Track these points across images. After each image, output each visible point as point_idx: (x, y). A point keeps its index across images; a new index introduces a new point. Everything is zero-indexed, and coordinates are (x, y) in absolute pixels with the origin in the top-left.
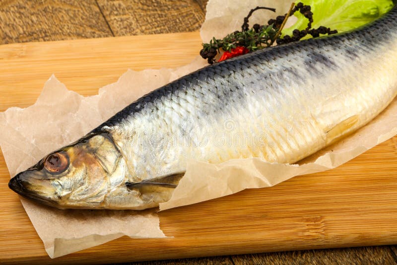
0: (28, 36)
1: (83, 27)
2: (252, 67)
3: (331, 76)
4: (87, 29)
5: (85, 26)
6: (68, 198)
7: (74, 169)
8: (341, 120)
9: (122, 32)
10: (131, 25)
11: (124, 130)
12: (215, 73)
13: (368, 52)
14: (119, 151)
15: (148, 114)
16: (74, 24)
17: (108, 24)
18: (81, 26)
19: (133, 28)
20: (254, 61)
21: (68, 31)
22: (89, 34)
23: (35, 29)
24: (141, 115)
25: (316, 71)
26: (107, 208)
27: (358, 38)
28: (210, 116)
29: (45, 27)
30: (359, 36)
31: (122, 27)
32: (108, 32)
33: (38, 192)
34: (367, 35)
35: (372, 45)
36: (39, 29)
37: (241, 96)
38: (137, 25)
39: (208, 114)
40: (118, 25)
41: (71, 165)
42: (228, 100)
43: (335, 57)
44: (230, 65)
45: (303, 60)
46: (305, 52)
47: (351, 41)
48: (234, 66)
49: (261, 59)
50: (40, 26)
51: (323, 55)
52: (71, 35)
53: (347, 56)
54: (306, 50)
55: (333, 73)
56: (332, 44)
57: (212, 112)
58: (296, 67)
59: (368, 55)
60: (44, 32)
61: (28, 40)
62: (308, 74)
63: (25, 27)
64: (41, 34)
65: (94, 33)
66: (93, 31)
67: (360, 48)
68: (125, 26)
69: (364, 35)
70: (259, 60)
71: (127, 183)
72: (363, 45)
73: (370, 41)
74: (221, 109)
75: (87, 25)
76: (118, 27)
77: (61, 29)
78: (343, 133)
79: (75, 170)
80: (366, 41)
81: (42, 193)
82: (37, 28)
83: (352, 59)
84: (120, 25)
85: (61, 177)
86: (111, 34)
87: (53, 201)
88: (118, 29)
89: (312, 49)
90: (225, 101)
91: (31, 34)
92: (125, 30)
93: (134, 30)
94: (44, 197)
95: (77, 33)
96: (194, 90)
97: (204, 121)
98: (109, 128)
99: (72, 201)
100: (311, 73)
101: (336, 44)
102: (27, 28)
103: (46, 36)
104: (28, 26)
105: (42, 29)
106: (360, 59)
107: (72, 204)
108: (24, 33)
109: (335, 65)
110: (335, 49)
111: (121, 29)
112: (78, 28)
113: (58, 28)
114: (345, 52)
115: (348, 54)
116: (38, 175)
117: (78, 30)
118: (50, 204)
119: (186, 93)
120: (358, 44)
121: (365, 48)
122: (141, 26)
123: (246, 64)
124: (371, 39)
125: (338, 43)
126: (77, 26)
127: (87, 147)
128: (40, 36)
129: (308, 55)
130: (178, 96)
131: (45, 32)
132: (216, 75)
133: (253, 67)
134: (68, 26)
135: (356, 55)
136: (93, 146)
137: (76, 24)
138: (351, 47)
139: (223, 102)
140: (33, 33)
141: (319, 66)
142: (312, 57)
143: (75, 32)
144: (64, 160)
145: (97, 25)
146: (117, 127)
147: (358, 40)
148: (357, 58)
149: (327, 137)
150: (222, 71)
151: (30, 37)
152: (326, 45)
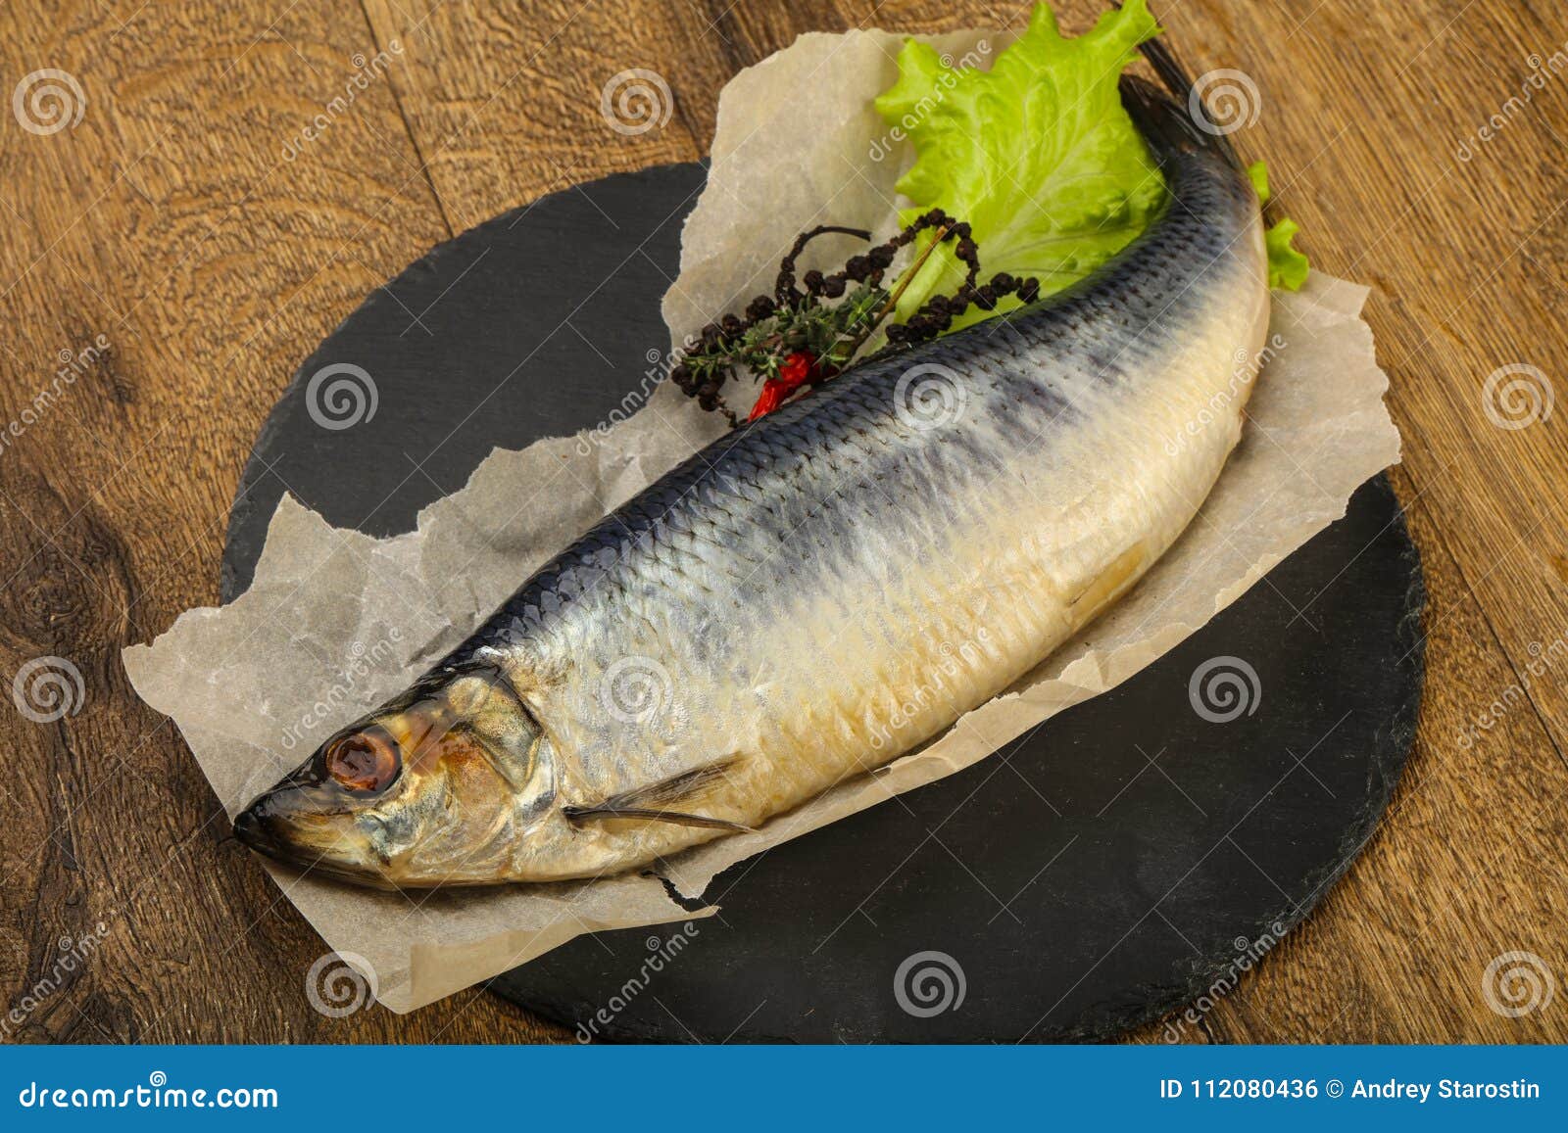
0: (197, 197)
1: (356, 178)
2: (852, 438)
3: (1066, 442)
4: (366, 186)
5: (361, 176)
6: (408, 862)
7: (416, 778)
8: (1105, 562)
9: (467, 205)
10: (492, 184)
11: (541, 658)
12: (758, 466)
13: (1146, 354)
14: (535, 722)
15: (600, 606)
16: (331, 168)
17: (427, 176)
18: (349, 175)
19: (497, 193)
20: (856, 420)
21: (314, 189)
22: (372, 202)
23: (219, 177)
24: (581, 611)
25: (1026, 435)
26: (518, 879)
27: (1110, 311)
28: (769, 596)
29: (246, 171)
30: (1112, 307)
31: (468, 187)
32: (426, 202)
33: (324, 850)
34: (1132, 298)
35: (1150, 330)
36: (229, 175)
37: (842, 530)
38: (511, 185)
39: (761, 590)
40: (457, 183)
41: (406, 768)
42: (805, 545)
43: (1065, 383)
44: (791, 438)
45: (984, 400)
46: (982, 375)
47: (1093, 324)
48: (805, 439)
49: (870, 410)
50: (232, 169)
51: (1033, 379)
52: (322, 201)
53: (1095, 374)
54: (985, 369)
55: (1067, 430)
56: (1047, 341)
57: (770, 582)
58: (971, 426)
59: (1147, 365)
60: (242, 188)
61: (198, 210)
62: (1004, 445)
63: (187, 168)
64: (235, 192)
65: (386, 200)
66: (384, 194)
67: (1122, 345)
68: (477, 185)
69: (1124, 300)
70: (868, 415)
71: (566, 809)
72: (1128, 333)
73: (1145, 319)
74: (792, 572)
75: (368, 176)
76: (456, 189)
77: (292, 182)
78: (1110, 598)
79: (422, 782)
80: (1132, 319)
81: (334, 851)
82: (222, 174)
83: (1109, 381)
84: (462, 182)
85: (381, 803)
86: (436, 209)
87: (367, 872)
88: (457, 195)
89: (1000, 363)
90: (800, 549)
91: (206, 191)
92: (475, 197)
93: (501, 200)
94: (341, 862)
95: (336, 196)
96: (713, 523)
97: (752, 612)
98: (496, 653)
99: (420, 869)
100: (1011, 442)
101: (1058, 340)
102: (194, 172)
103: (250, 200)
104: (199, 167)
105: (239, 176)
106: (1129, 380)
107: (419, 876)
108: (187, 185)
109: (1070, 409)
110: (1059, 357)
111: (464, 196)
112: (340, 181)
113: (283, 178)
114: (1086, 362)
115: (1094, 368)
116: (316, 801)
117: (341, 186)
118: (359, 880)
119: (692, 535)
120: (1116, 334)
121: (1134, 342)
122: (521, 190)
123: (836, 431)
124: (1145, 311)
125: (1062, 334)
126: (340, 175)
127: (446, 713)
128: (233, 199)
129: (993, 386)
130: (673, 549)
131: (247, 188)
132: (761, 471)
133: (856, 438)
134: (313, 173)
135: (1116, 370)
136: (461, 712)
137: (338, 169)
138: (1098, 342)
139: (795, 550)
140: (212, 188)
141: (1027, 416)
142: (1006, 390)
143: (331, 193)
144: (384, 755)
145: (396, 178)
146: (519, 650)
147: (1114, 320)
148: (1121, 378)
149: (1075, 617)
150: (774, 457)
151: (203, 201)
152: (1032, 347)
